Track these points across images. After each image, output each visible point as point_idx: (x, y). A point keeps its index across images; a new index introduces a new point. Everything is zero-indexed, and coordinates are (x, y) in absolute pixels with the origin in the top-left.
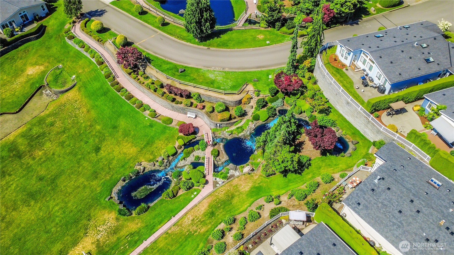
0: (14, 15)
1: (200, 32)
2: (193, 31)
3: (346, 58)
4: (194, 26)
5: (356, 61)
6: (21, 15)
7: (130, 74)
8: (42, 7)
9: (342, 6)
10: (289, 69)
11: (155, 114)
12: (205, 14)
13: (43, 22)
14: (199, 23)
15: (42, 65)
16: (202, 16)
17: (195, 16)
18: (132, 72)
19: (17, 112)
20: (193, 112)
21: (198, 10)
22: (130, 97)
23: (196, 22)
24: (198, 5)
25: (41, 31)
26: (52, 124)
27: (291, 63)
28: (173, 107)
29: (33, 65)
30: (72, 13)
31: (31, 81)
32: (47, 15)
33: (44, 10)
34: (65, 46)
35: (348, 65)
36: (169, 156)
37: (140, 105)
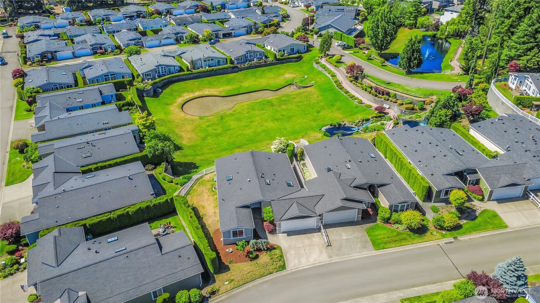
0: (288, 46)
1: (408, 66)
2: (404, 64)
3: (513, 84)
4: (405, 61)
5: (522, 87)
6: (291, 48)
7: (351, 81)
8: (305, 47)
9: (527, 62)
10: (467, 87)
11: (361, 102)
12: (415, 53)
13: (303, 55)
14: (409, 59)
15: (295, 74)
16: (413, 55)
17: (407, 53)
18: (353, 81)
19: (274, 91)
20: (388, 104)
21: (411, 50)
22: (347, 92)
23: (407, 58)
24: (412, 47)
25: (299, 59)
26: (294, 98)
27: (469, 82)
28: (375, 100)
29: (289, 73)
30: (323, 50)
31: (286, 80)
32: (306, 52)
33: (304, 49)
34: (312, 68)
35: (514, 89)
36: (363, 121)
37: (352, 97)
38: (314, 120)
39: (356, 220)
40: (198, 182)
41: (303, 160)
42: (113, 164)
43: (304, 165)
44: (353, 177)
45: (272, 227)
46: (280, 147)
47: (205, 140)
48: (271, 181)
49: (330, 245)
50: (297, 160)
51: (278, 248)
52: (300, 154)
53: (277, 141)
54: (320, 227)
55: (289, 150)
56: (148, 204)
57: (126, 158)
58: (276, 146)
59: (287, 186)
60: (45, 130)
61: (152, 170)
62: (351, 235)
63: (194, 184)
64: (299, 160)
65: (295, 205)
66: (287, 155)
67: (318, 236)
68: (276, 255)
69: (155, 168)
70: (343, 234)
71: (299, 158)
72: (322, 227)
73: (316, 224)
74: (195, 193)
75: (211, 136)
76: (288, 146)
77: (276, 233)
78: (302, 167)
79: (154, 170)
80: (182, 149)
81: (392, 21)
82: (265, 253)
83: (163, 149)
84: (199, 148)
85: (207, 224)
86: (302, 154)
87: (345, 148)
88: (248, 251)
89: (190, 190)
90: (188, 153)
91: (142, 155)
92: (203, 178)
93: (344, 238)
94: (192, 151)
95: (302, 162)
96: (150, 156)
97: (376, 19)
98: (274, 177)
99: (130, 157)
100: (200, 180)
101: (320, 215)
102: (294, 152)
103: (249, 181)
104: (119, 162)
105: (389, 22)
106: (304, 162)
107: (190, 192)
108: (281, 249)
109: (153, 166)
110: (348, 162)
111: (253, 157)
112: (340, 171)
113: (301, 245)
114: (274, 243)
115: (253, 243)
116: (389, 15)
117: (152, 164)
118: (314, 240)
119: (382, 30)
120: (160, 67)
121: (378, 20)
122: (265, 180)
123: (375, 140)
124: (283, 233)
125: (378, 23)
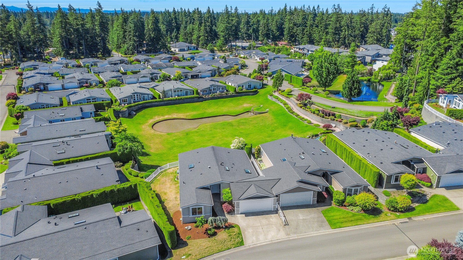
0: (245, 83)
1: (350, 95)
2: (346, 93)
3: (444, 103)
4: (347, 90)
5: (451, 105)
6: (249, 84)
7: (301, 107)
8: (260, 84)
9: (453, 89)
10: (403, 107)
11: (310, 123)
12: (355, 84)
13: (258, 90)
14: (351, 89)
15: (252, 104)
16: (353, 85)
17: (349, 84)
18: (303, 106)
19: (234, 116)
20: (334, 124)
21: (352, 81)
22: (297, 115)
23: (349, 88)
24: (352, 79)
25: (256, 93)
26: (251, 121)
27: (404, 103)
28: (322, 120)
29: (247, 103)
30: (276, 86)
31: (244, 108)
32: (261, 88)
33: (260, 86)
34: (267, 100)
35: (445, 107)
36: (313, 136)
37: (302, 119)
38: (269, 137)
39: (311, 204)
40: (162, 174)
41: (261, 157)
42: (84, 159)
43: (261, 161)
44: (308, 165)
45: (230, 207)
46: (239, 145)
47: (171, 150)
48: (230, 168)
49: (287, 224)
50: (255, 158)
51: (236, 226)
52: (257, 151)
53: (236, 140)
54: (277, 209)
55: (247, 148)
56: (112, 188)
57: (97, 155)
58: (236, 144)
59: (245, 172)
60: (26, 135)
61: (120, 167)
62: (308, 216)
63: (158, 175)
64: (256, 157)
65: (253, 186)
66: (245, 151)
67: (275, 216)
68: (234, 232)
69: (123, 165)
70: (300, 215)
71: (256, 155)
72: (279, 209)
73: (273, 206)
74: (159, 182)
75: (177, 147)
76: (246, 145)
77: (235, 214)
78: (259, 163)
79: (122, 167)
80: (149, 156)
81: (334, 62)
82: (223, 230)
83: (131, 148)
84: (165, 155)
85: (167, 207)
86: (259, 152)
87: (298, 144)
88: (206, 228)
89: (154, 180)
90: (154, 159)
91: (111, 152)
92: (167, 171)
93: (301, 218)
94: (159, 157)
95: (259, 159)
96: (119, 153)
97: (320, 61)
98: (233, 166)
99: (100, 154)
100: (164, 172)
101: (277, 196)
102: (252, 152)
103: (209, 168)
104: (90, 157)
105: (331, 63)
106: (261, 159)
107: (154, 182)
108: (239, 227)
109: (122, 163)
110: (302, 154)
111: (214, 150)
112: (294, 161)
113: (259, 225)
114: (232, 222)
115: (212, 220)
116: (331, 57)
117: (121, 162)
118: (271, 220)
119: (326, 70)
120: (136, 95)
121: (322, 62)
122: (225, 168)
123: (325, 141)
124: (241, 214)
125: (322, 64)
